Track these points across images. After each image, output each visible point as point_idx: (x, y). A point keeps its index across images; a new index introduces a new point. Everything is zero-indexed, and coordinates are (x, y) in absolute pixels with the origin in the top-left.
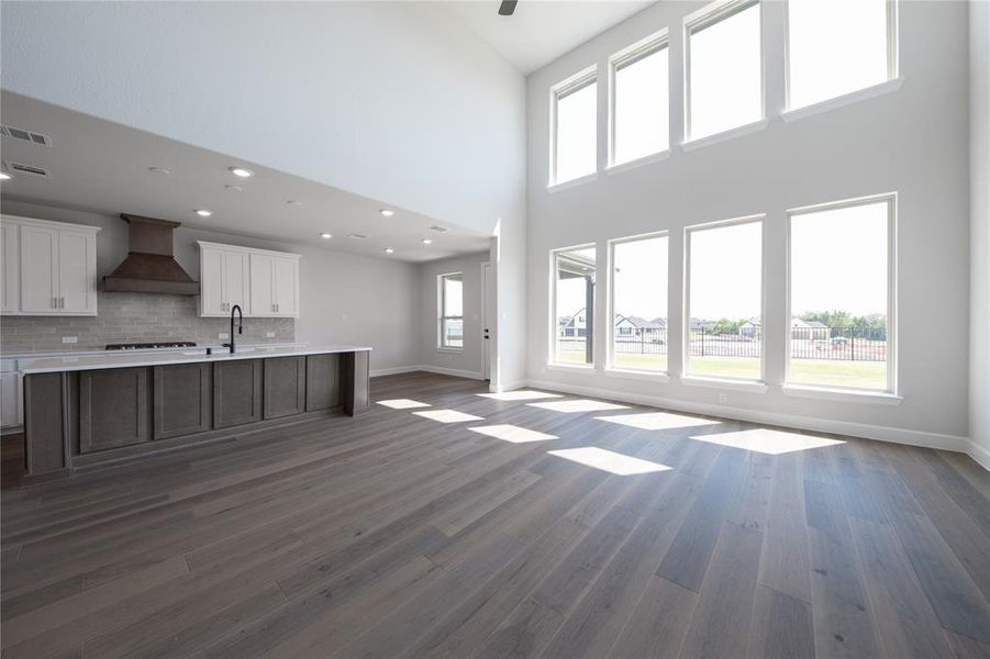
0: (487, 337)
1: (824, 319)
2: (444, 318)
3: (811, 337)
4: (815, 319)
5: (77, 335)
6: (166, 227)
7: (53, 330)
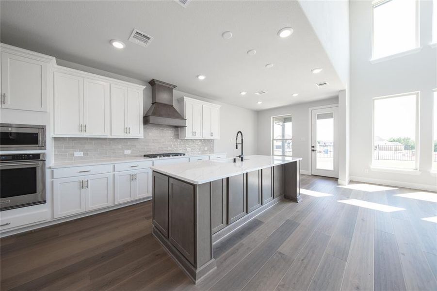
0: (313, 150)
1: (399, 141)
2: (273, 139)
3: (394, 150)
4: (394, 141)
5: (130, 149)
6: (169, 88)
7: (120, 147)
